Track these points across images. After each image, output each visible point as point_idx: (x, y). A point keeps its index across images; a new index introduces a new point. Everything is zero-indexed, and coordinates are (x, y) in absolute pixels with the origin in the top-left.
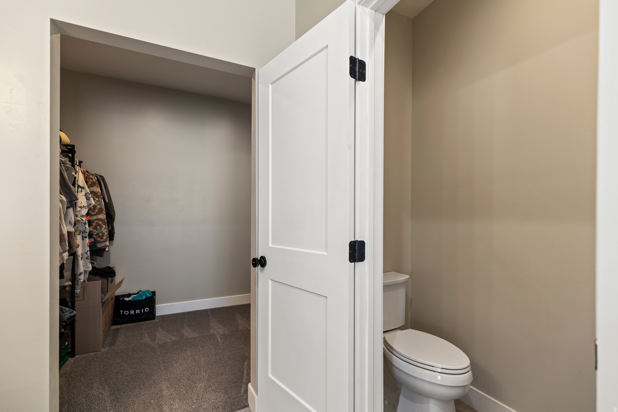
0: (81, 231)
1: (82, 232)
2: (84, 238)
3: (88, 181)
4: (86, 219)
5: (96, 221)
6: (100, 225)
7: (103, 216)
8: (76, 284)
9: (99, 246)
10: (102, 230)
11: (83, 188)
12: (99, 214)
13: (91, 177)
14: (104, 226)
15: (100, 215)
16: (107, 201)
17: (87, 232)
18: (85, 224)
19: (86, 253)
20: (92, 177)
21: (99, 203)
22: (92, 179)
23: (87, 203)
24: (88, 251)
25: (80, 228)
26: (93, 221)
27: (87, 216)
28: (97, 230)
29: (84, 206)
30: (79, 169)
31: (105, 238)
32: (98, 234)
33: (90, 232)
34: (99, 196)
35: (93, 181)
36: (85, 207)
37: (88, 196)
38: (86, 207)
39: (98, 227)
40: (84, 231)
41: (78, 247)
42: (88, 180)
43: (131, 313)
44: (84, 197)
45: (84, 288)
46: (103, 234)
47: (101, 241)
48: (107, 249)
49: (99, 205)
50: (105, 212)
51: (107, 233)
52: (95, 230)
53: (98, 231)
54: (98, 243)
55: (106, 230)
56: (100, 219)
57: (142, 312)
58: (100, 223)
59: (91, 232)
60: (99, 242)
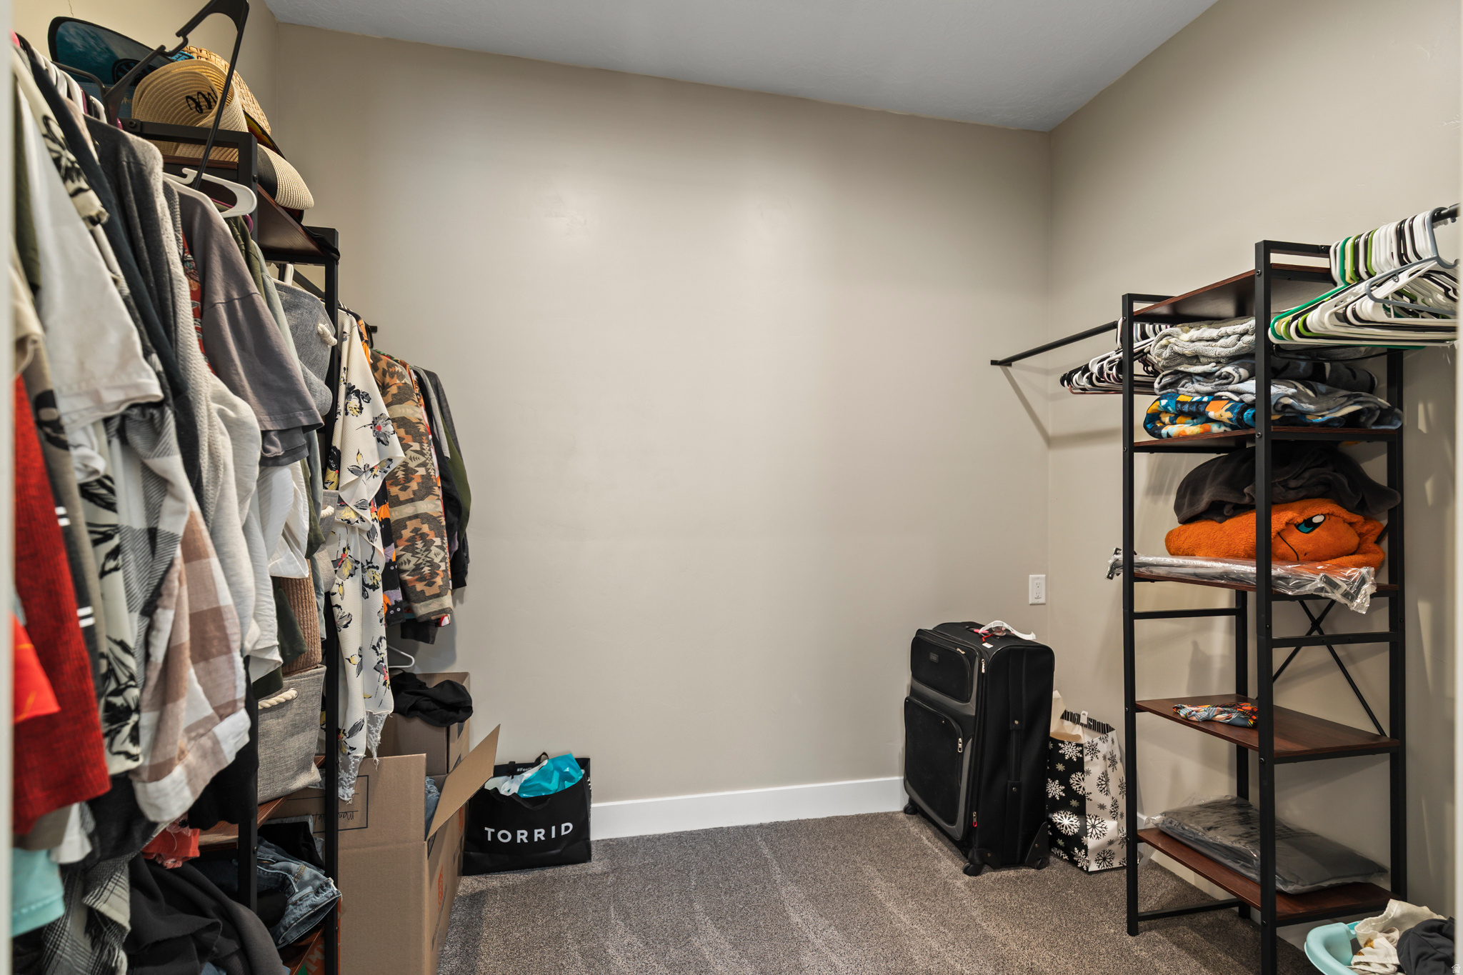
0: (357, 562)
1: (363, 566)
2: (367, 589)
3: (388, 384)
4: (374, 515)
5: (414, 521)
6: (423, 537)
7: (433, 506)
8: (340, 767)
9: (422, 609)
10: (432, 555)
11: (363, 396)
12: (422, 499)
13: (397, 369)
14: (438, 541)
15: (427, 500)
16: (447, 454)
17: (377, 568)
18: (371, 534)
19: (374, 648)
20: (400, 370)
21: (422, 459)
22: (401, 376)
23: (380, 453)
24: (381, 639)
25: (355, 552)
26: (402, 523)
27: (379, 504)
28: (414, 554)
29: (367, 466)
30: (351, 323)
31: (441, 583)
32: (418, 568)
33: (389, 564)
34: (421, 435)
35: (405, 383)
36: (372, 470)
37: (383, 430)
38: (375, 471)
39: (420, 544)
40: (368, 563)
41: (346, 626)
42: (388, 379)
43: (519, 837)
44: (370, 431)
45: (367, 779)
46: (434, 567)
47: (427, 594)
48: (446, 621)
49: (424, 465)
50: (439, 492)
51: (446, 563)
52: (408, 556)
53: (420, 558)
54: (419, 601)
55: (442, 554)
56: (426, 513)
57: (553, 836)
58: (425, 528)
59: (394, 564)
60: (422, 597)
